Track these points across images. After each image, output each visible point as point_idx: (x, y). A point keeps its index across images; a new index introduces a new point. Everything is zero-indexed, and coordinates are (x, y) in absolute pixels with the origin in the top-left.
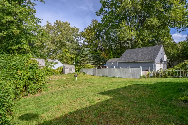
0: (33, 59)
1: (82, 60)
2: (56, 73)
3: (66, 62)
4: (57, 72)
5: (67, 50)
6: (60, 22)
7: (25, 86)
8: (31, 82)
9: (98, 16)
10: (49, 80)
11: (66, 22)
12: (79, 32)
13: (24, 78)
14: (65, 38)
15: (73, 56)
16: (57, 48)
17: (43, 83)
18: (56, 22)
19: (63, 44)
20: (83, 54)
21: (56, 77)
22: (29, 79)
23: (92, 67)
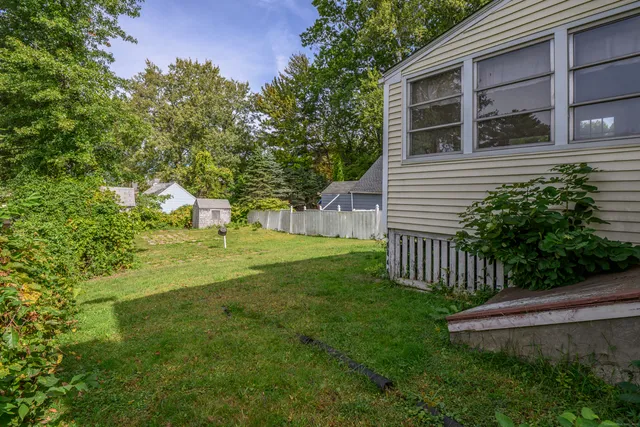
0: (105, 188)
1: (252, 186)
2: (171, 224)
3: (205, 189)
4: (175, 221)
5: (207, 154)
6: (188, 64)
7: (85, 255)
8: (100, 246)
9: (309, 46)
10: (147, 244)
11: (209, 64)
12: (248, 94)
13: (83, 236)
14: (202, 113)
15: (226, 171)
16: (177, 145)
17: (128, 250)
18: (175, 64)
19: (196, 135)
20: (257, 167)
21: (169, 236)
22: (95, 240)
23: (280, 207)
